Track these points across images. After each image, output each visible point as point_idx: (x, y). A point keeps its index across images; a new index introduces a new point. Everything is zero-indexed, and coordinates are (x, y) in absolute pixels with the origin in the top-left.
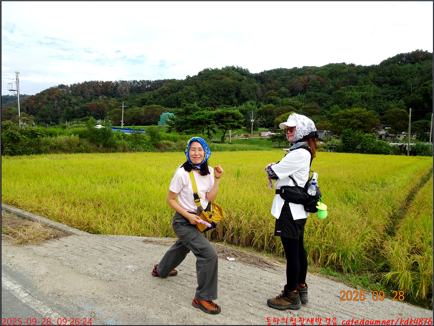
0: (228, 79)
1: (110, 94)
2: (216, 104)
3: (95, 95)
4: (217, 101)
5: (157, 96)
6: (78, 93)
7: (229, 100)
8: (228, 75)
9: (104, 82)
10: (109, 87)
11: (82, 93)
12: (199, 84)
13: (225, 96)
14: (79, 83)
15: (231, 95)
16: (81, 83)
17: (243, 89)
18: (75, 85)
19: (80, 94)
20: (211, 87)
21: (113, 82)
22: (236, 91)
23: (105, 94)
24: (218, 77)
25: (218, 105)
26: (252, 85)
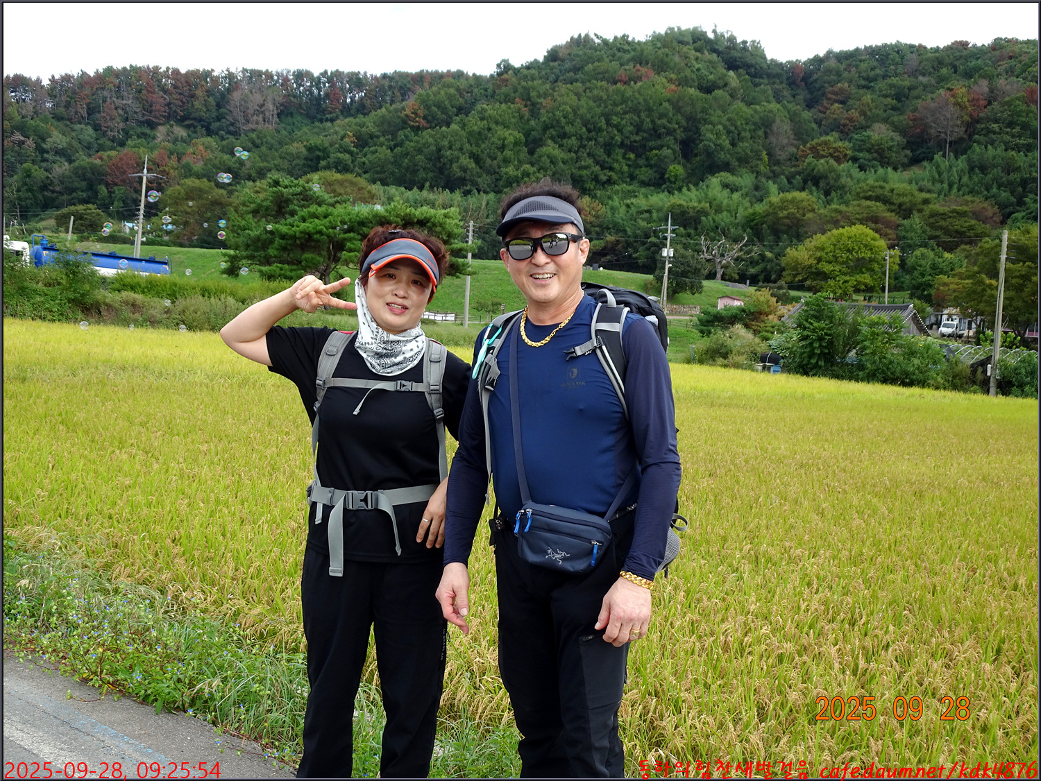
0: (661, 79)
1: (200, 120)
2: (596, 179)
3: (141, 123)
4: (603, 168)
5: (372, 136)
6: (76, 112)
7: (651, 166)
8: (661, 66)
9: (183, 71)
10: (199, 93)
11: (91, 111)
12: (539, 97)
13: (639, 150)
14: (84, 74)
15: (660, 148)
16: (92, 74)
17: (711, 123)
18: (67, 78)
19: (85, 115)
20: (583, 111)
21: (215, 74)
22: (686, 130)
23: (181, 121)
24: (621, 73)
25: (604, 184)
26: (756, 111)
